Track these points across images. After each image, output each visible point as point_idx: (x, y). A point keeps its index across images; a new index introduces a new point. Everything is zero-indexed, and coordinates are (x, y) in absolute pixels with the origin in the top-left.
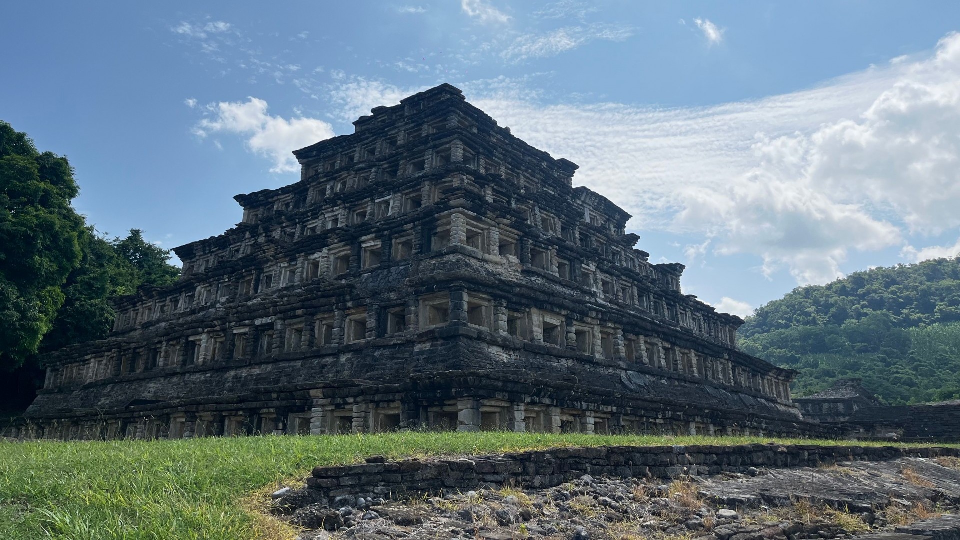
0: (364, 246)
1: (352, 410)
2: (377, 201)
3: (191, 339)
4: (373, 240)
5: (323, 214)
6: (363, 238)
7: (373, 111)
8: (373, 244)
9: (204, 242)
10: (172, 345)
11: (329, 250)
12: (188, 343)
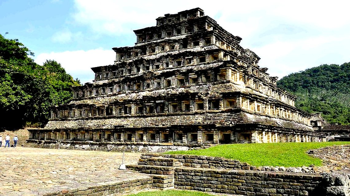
0: (189, 76)
1: (213, 132)
2: (186, 58)
3: (126, 105)
4: (194, 75)
5: (162, 60)
6: (190, 74)
7: (165, 15)
8: (194, 76)
9: (106, 67)
10: (116, 107)
11: (175, 77)
12: (125, 106)
